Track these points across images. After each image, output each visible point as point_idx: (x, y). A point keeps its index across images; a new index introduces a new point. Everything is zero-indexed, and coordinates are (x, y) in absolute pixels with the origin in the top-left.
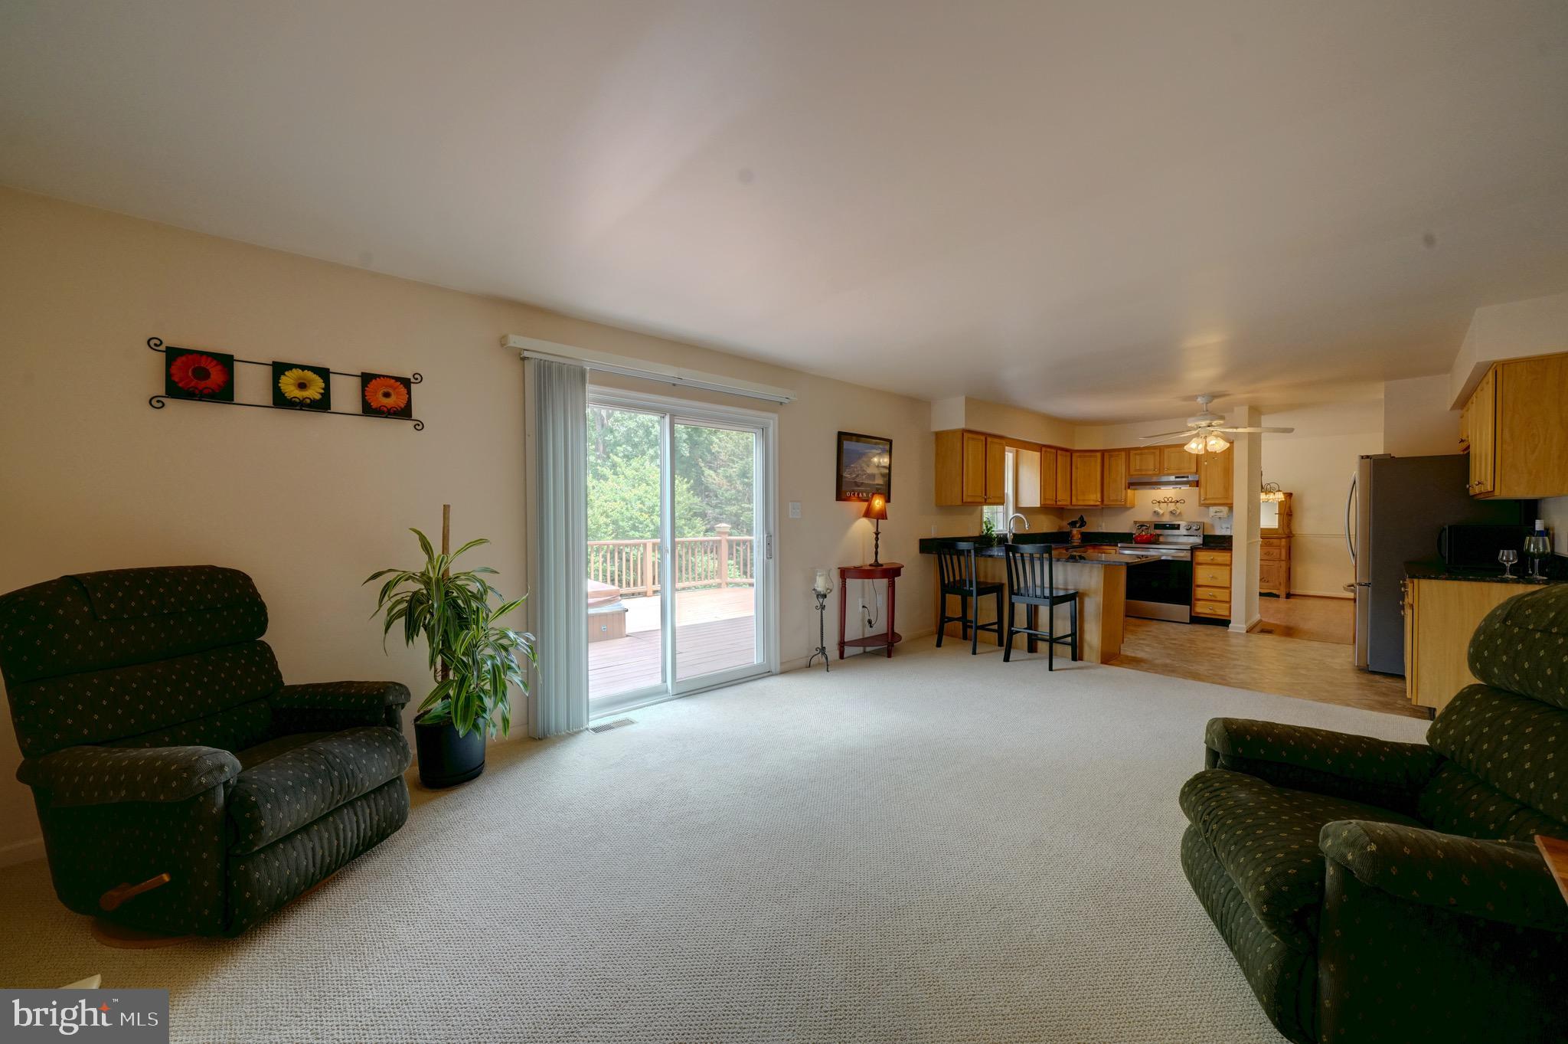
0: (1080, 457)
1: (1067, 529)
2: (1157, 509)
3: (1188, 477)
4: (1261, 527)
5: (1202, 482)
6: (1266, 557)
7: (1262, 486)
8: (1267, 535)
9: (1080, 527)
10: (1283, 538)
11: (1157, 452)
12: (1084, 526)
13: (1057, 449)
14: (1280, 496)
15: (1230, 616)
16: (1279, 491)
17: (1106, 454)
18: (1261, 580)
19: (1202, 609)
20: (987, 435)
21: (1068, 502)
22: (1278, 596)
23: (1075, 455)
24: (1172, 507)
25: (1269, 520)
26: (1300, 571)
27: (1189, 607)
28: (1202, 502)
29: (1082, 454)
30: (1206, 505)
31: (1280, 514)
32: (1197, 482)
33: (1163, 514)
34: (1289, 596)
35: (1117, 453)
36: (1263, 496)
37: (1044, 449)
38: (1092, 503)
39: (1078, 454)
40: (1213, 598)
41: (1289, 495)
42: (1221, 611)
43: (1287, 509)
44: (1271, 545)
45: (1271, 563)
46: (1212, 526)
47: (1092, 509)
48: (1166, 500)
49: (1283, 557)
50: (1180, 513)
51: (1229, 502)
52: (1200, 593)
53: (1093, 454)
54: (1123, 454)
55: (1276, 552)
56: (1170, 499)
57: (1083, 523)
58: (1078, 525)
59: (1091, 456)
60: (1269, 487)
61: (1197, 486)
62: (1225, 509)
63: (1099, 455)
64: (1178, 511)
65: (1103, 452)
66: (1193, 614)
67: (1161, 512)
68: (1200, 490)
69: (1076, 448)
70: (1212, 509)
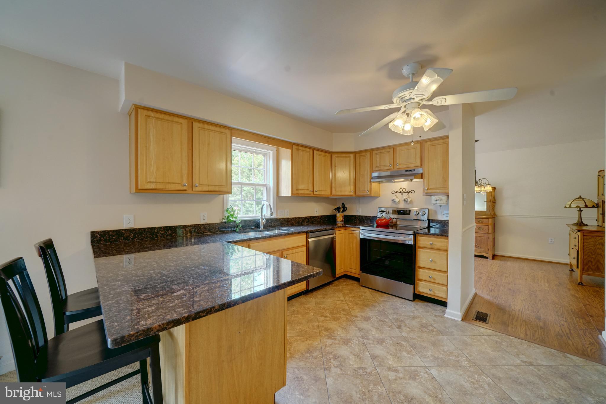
0: (338, 157)
1: (335, 212)
2: (394, 197)
3: (414, 170)
4: (476, 210)
5: (425, 175)
6: (479, 231)
7: (476, 181)
8: (479, 216)
9: (343, 212)
10: (490, 218)
11: (392, 150)
12: (345, 211)
13: (314, 149)
14: (489, 189)
15: (447, 299)
16: (488, 184)
17: (357, 155)
18: (475, 246)
19: (423, 288)
20: (191, 120)
21: (329, 193)
22: (487, 258)
23: (334, 156)
24: (405, 196)
25: (480, 206)
26: (501, 240)
27: (412, 286)
28: (426, 192)
29: (339, 155)
30: (428, 193)
31: (487, 201)
32: (422, 174)
33: (399, 202)
34: (494, 257)
35: (364, 154)
36: (477, 189)
37: (295, 147)
38: (347, 193)
39: (336, 155)
40: (432, 280)
41: (494, 189)
42: (439, 294)
43: (492, 198)
44: (482, 223)
45: (483, 235)
46: (436, 212)
47: (350, 198)
48: (401, 190)
49: (491, 231)
50: (411, 200)
51: (447, 191)
52: (421, 274)
53: (348, 155)
54: (368, 154)
55: (485, 227)
56: (404, 190)
57: (345, 209)
58: (341, 210)
59: (346, 157)
60: (481, 182)
61: (422, 178)
62: (444, 198)
63: (352, 156)
64: (410, 200)
65: (355, 153)
66: (416, 292)
67: (397, 200)
68: (424, 181)
69: (334, 151)
70: (434, 198)
